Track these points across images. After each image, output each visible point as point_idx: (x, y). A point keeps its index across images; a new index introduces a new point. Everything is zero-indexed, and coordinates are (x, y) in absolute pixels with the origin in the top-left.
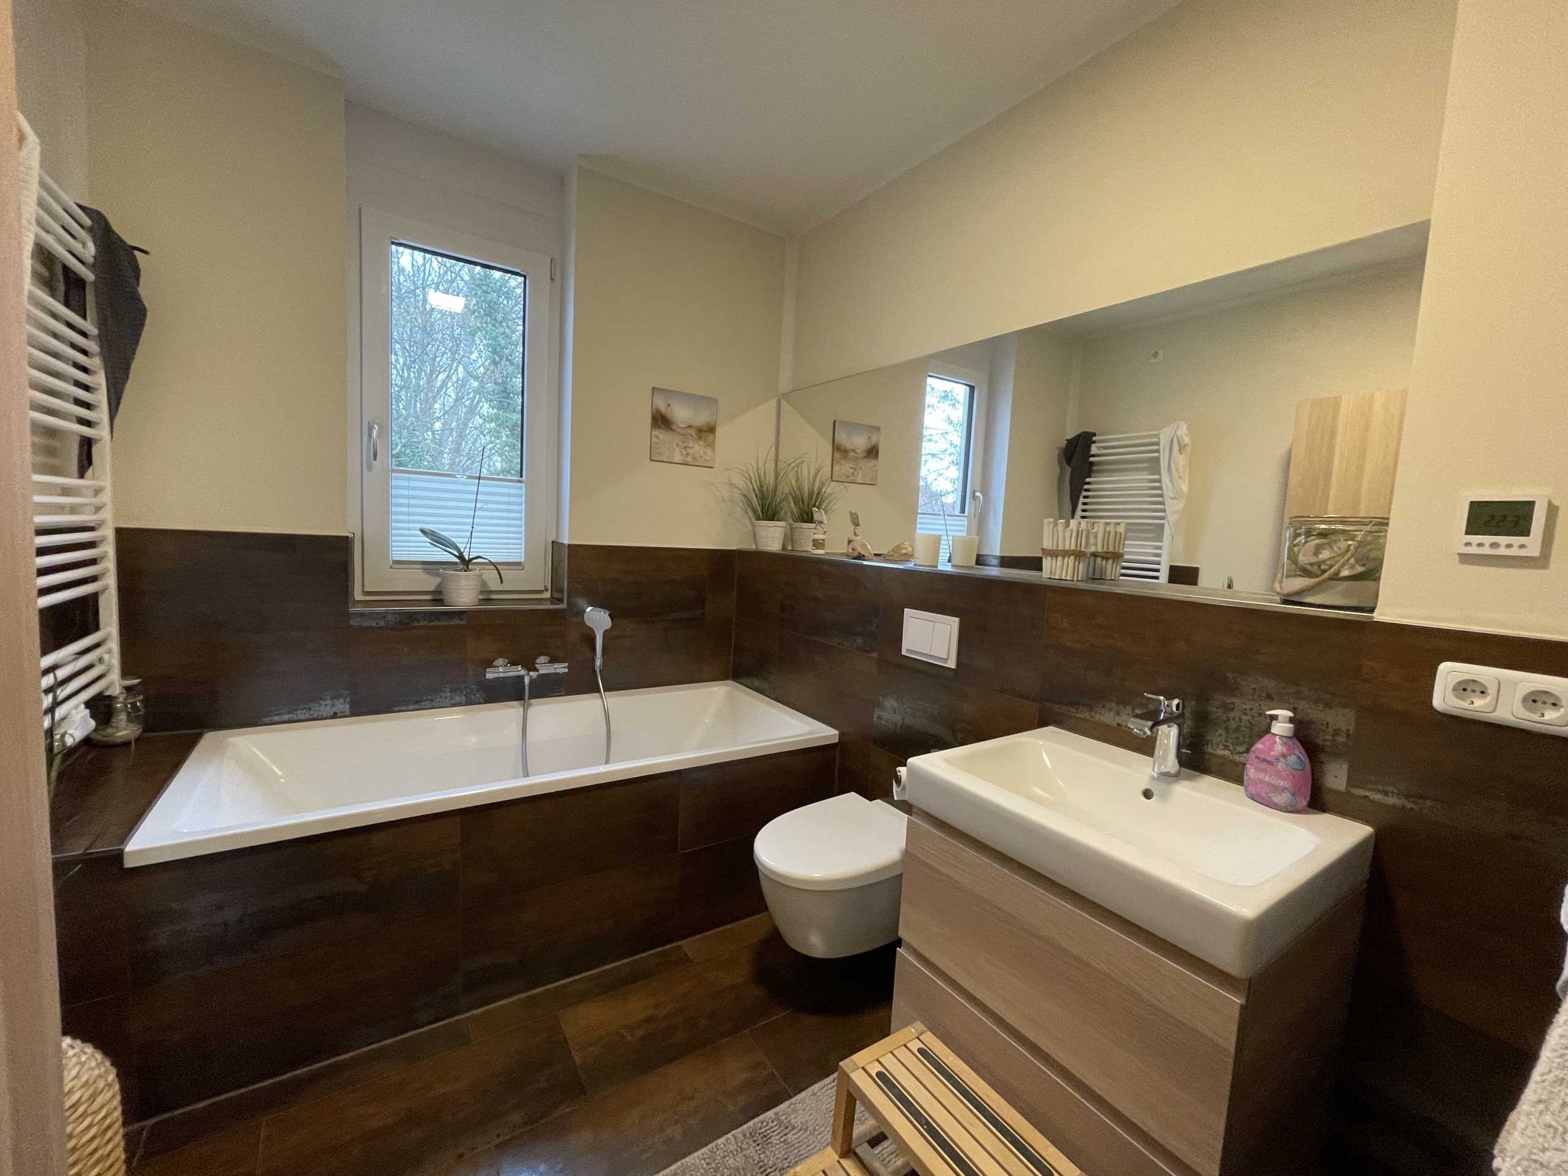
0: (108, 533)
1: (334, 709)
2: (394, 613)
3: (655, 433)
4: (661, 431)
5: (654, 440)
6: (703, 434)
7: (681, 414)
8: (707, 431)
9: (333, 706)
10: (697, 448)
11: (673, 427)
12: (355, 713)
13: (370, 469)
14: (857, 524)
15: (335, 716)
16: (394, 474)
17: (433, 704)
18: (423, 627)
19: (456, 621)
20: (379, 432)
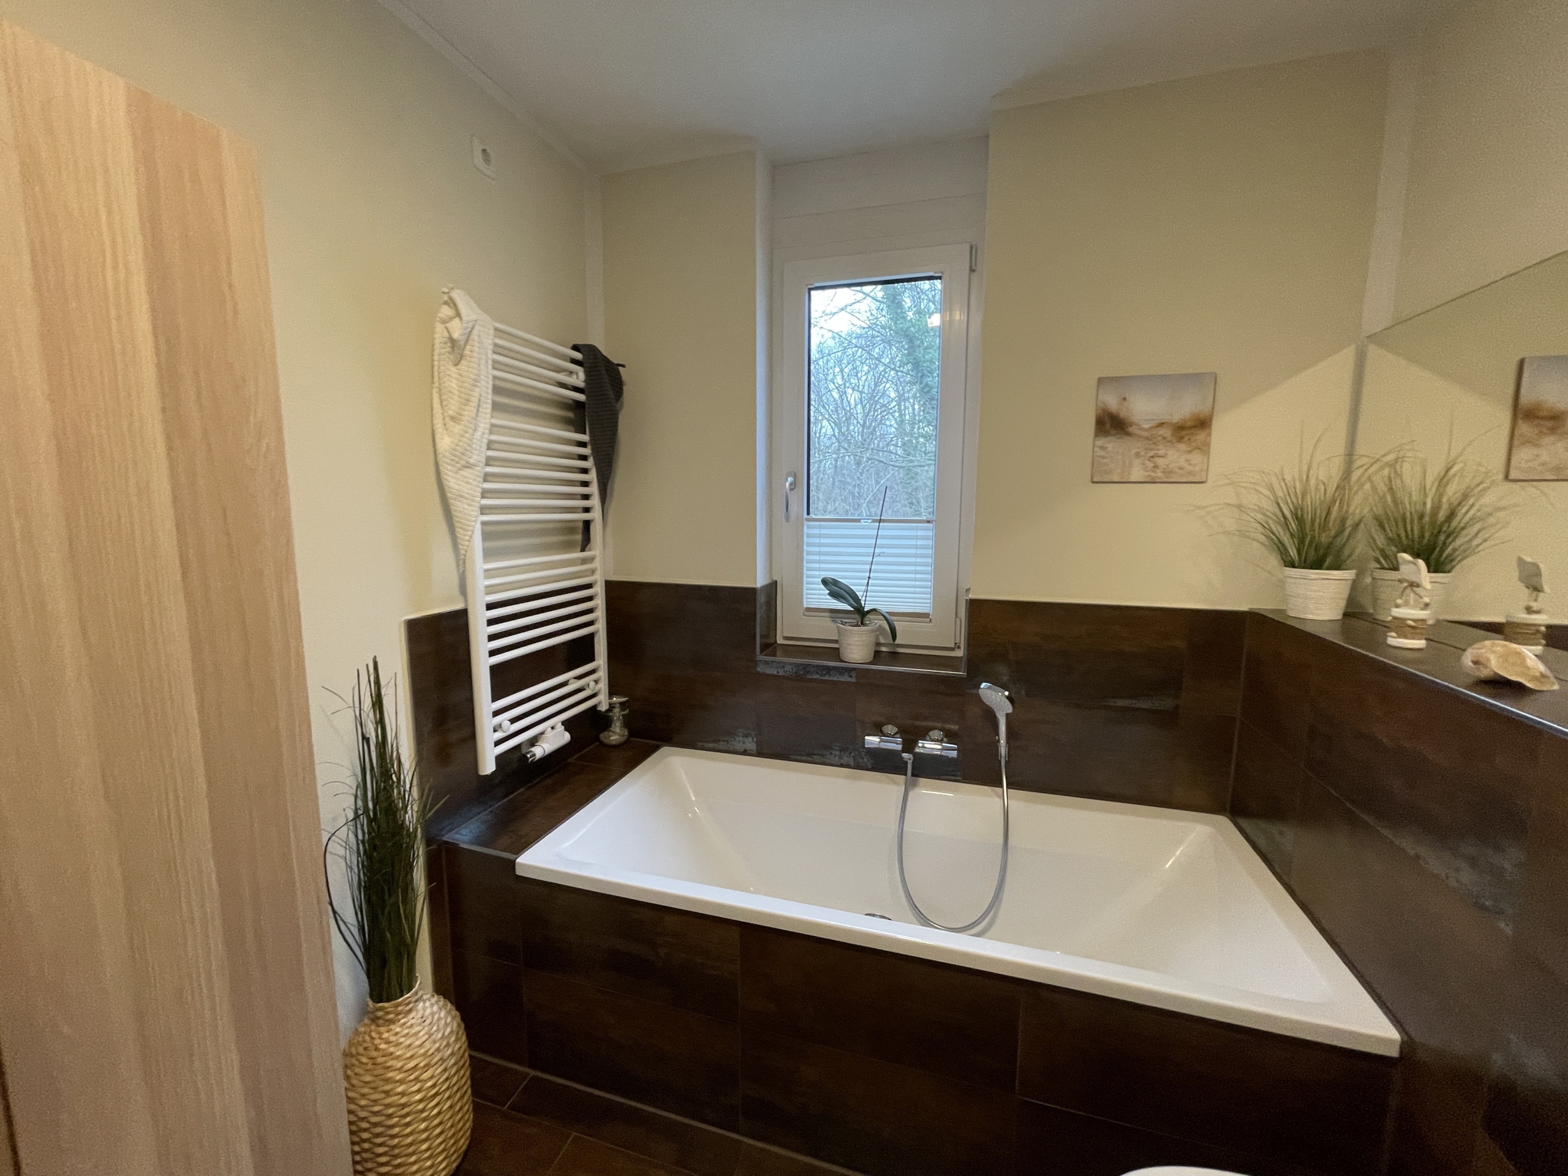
0: (599, 590)
1: (745, 746)
2: (791, 664)
3: (1099, 443)
4: (1110, 438)
5: (1099, 453)
6: (1184, 433)
7: (1146, 408)
8: (1194, 428)
9: (744, 743)
10: (1175, 457)
12: (760, 754)
16: (807, 523)
17: (824, 760)
19: (845, 678)
20: (793, 484)
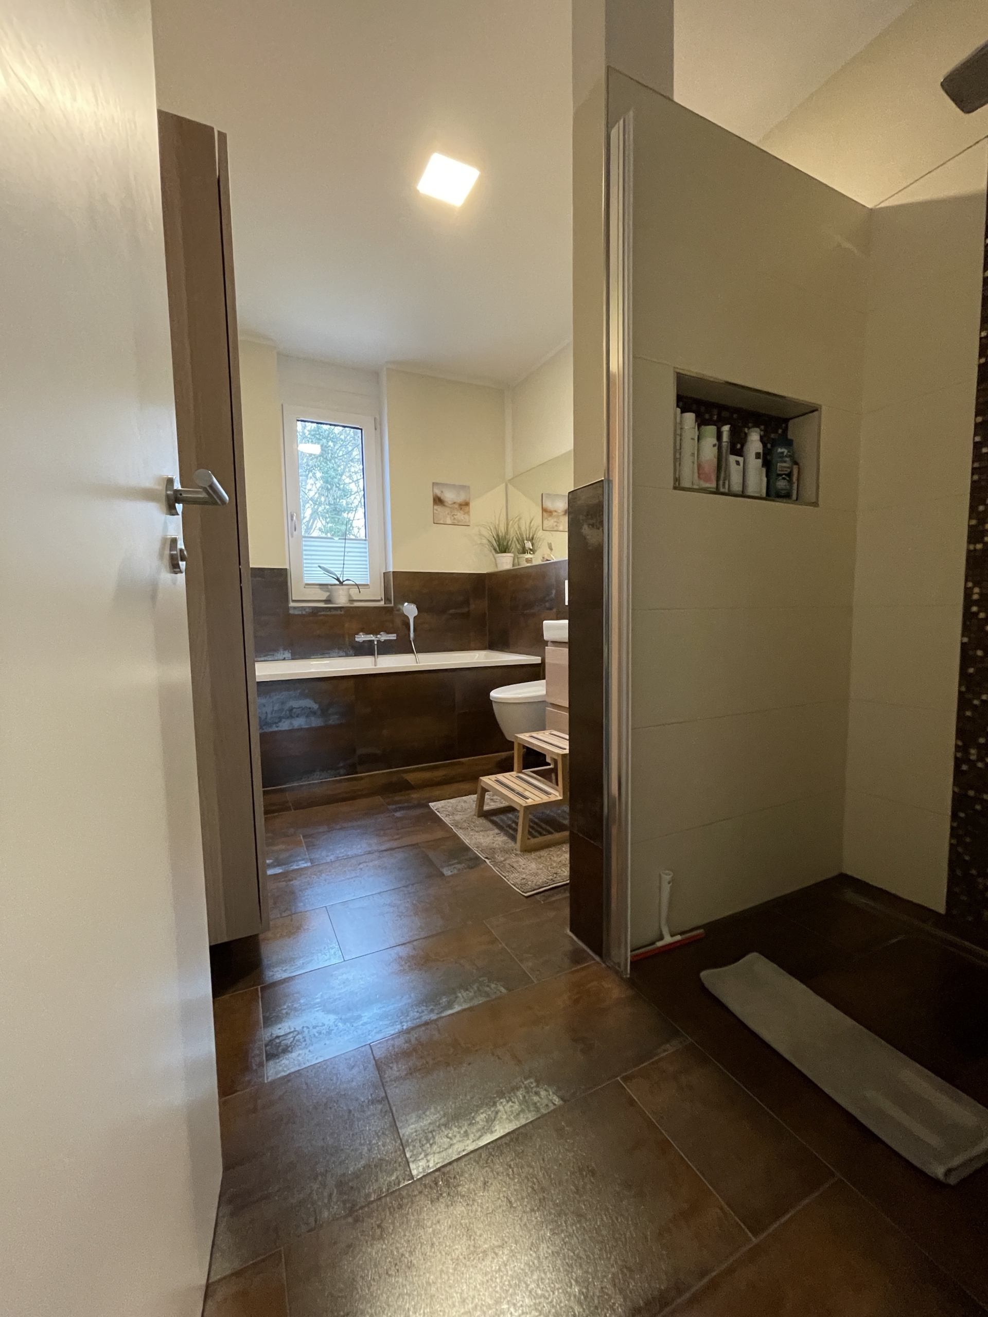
1: (284, 656)
2: (309, 607)
3: (436, 507)
4: (438, 506)
5: (435, 511)
6: (462, 507)
7: (449, 496)
8: (465, 505)
9: (283, 654)
10: (460, 515)
11: (446, 504)
12: (294, 657)
13: (292, 536)
14: (551, 549)
15: (284, 659)
16: (303, 539)
17: (330, 655)
18: (323, 615)
19: (339, 612)
20: (296, 517)
